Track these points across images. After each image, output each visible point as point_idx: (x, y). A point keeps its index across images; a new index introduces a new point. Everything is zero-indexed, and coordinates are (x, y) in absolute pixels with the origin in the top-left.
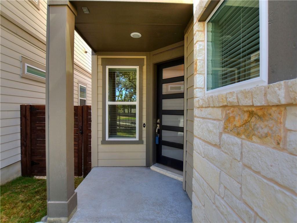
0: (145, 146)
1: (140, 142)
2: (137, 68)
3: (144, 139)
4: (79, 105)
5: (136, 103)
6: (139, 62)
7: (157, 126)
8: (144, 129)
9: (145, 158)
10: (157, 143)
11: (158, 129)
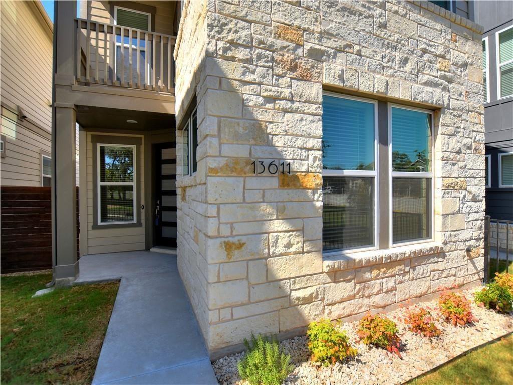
0: (144, 228)
1: (139, 224)
2: (134, 147)
3: (143, 221)
4: (42, 186)
5: (134, 184)
6: (137, 142)
7: (156, 208)
8: (143, 211)
9: (144, 241)
10: (157, 224)
11: (158, 210)
